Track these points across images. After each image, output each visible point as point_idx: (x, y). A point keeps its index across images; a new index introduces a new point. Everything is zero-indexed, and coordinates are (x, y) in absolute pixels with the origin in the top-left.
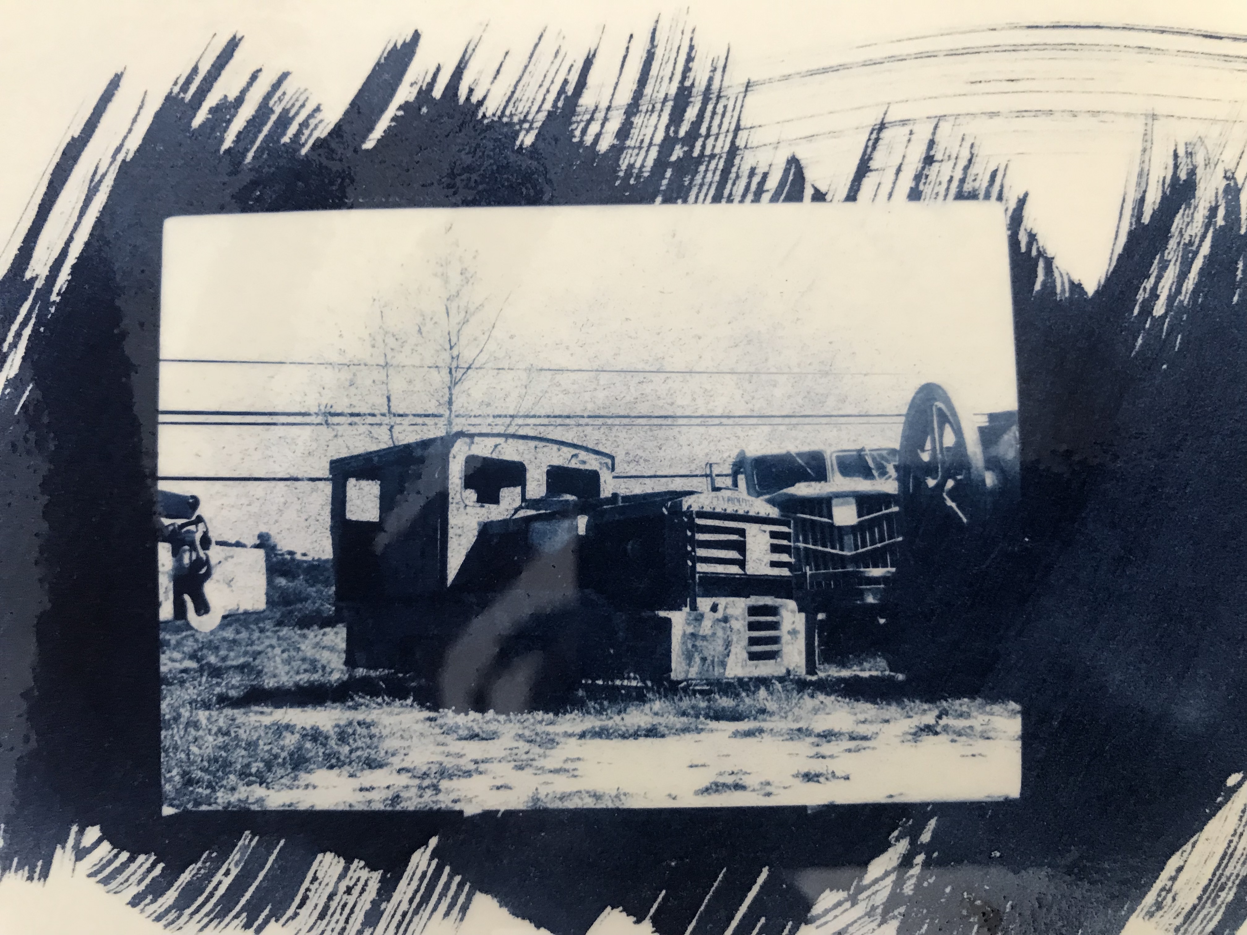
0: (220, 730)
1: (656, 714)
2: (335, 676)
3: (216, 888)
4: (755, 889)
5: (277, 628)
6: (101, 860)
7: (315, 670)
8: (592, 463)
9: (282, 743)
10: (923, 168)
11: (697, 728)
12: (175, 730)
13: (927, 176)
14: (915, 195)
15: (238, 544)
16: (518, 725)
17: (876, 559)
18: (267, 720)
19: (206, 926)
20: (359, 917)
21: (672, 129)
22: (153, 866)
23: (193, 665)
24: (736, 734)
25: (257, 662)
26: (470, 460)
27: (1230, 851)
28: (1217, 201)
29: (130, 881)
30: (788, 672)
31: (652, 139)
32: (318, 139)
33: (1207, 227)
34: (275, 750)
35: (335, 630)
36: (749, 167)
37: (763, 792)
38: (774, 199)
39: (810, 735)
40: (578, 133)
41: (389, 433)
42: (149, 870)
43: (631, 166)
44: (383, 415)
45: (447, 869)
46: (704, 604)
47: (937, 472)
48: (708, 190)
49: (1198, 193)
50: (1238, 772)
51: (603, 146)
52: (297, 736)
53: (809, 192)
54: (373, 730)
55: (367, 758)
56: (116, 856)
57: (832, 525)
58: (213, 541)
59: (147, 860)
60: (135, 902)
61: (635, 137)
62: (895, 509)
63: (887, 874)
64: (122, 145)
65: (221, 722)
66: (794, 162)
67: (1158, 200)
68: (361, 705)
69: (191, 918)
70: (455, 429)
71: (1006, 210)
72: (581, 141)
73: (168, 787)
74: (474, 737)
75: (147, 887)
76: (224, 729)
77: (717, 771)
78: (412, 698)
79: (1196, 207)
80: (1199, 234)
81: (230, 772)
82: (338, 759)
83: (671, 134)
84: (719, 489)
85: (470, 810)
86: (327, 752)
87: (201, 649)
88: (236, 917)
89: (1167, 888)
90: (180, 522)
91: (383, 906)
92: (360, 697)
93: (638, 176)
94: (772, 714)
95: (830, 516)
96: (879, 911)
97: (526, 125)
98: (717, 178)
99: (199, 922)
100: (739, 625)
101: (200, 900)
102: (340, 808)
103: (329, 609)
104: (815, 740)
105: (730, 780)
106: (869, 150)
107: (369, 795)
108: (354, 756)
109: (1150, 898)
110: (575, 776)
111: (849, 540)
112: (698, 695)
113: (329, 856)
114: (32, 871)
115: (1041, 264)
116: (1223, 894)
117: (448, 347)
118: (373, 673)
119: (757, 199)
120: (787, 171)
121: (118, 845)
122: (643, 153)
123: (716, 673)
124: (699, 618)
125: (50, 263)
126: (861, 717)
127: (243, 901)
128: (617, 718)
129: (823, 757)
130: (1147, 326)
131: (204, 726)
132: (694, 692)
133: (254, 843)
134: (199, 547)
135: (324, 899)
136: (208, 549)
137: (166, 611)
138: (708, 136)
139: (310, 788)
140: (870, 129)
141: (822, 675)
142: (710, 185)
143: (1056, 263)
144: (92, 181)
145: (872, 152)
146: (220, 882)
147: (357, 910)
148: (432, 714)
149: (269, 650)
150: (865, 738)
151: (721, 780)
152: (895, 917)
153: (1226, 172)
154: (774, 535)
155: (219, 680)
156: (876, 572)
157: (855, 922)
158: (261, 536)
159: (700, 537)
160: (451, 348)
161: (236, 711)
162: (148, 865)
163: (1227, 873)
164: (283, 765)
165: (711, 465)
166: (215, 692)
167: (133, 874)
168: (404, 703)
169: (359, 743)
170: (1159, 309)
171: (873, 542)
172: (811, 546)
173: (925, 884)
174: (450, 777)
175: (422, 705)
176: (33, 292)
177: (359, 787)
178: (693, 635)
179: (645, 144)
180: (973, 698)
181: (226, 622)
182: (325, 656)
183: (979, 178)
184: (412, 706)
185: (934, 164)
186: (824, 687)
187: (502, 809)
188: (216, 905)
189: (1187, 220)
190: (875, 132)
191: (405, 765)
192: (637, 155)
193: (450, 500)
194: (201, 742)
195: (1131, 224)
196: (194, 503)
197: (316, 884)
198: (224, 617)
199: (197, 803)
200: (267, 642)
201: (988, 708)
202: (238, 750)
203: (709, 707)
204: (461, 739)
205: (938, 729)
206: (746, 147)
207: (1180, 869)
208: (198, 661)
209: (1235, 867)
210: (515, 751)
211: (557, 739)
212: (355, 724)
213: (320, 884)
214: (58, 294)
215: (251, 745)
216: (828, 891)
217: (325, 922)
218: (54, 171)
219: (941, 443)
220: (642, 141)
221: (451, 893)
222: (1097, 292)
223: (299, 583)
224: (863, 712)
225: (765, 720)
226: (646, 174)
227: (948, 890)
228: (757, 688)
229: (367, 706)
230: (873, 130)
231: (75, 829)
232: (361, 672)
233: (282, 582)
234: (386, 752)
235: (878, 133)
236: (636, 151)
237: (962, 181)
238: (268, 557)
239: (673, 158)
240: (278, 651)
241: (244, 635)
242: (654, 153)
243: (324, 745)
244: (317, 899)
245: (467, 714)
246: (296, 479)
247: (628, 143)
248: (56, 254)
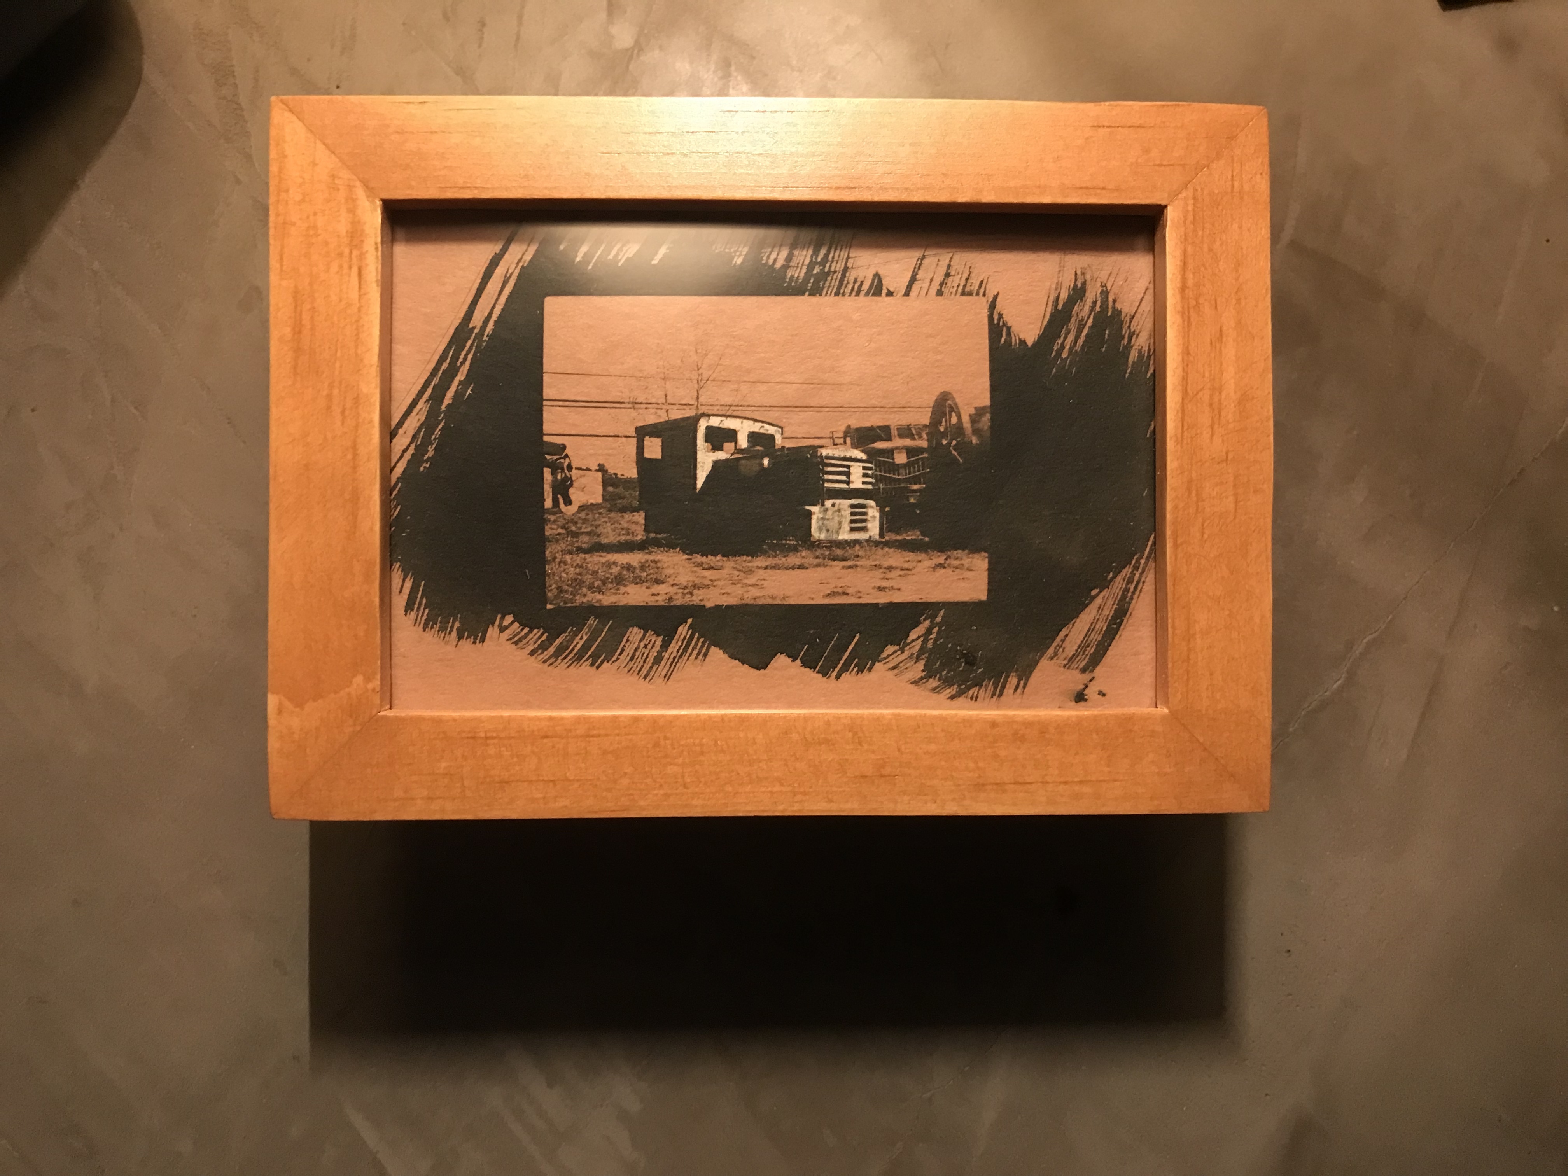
0: (578, 565)
1: (803, 557)
2: (639, 537)
3: (575, 646)
4: (853, 644)
5: (608, 513)
6: (514, 632)
7: (628, 534)
8: (771, 430)
9: (611, 571)
10: (944, 279)
11: (824, 564)
12: (554, 565)
13: (946, 284)
14: (940, 293)
15: (588, 469)
16: (733, 562)
17: (916, 480)
18: (603, 560)
19: (570, 665)
20: (651, 659)
21: (814, 257)
22: (542, 634)
23: (563, 531)
24: (843, 567)
25: (598, 530)
26: (709, 429)
27: (1092, 627)
28: (1096, 298)
29: (530, 642)
30: (870, 537)
31: (803, 262)
32: (628, 258)
33: (1091, 311)
34: (607, 575)
35: (639, 514)
36: (854, 278)
37: (857, 596)
38: (867, 294)
39: (881, 568)
40: (765, 258)
41: (666, 413)
42: (540, 637)
43: (792, 276)
44: (663, 404)
45: (697, 635)
46: (828, 503)
47: (947, 436)
48: (833, 289)
49: (1087, 294)
50: (1097, 588)
51: (778, 265)
52: (619, 568)
53: (884, 292)
54: (659, 565)
55: (655, 579)
56: (522, 630)
57: (894, 463)
58: (574, 467)
59: (538, 632)
60: (532, 653)
61: (795, 261)
62: (926, 455)
63: (919, 637)
64: (522, 258)
65: (578, 562)
66: (877, 276)
67: (1066, 298)
68: (653, 552)
69: (562, 661)
70: (700, 412)
71: (987, 301)
72: (767, 262)
73: (550, 594)
74: (711, 568)
75: (539, 645)
76: (580, 564)
77: (834, 586)
78: (679, 549)
79: (1085, 301)
80: (1087, 316)
81: (583, 587)
82: (641, 580)
83: (814, 260)
84: (837, 445)
85: (709, 605)
86: (635, 576)
87: (567, 523)
88: (586, 660)
89: (1060, 645)
90: (555, 457)
91: (663, 654)
92: (652, 548)
93: (796, 282)
94: (862, 558)
95: (893, 459)
96: (915, 656)
97: (738, 254)
98: (837, 283)
99: (566, 663)
100: (847, 512)
101: (567, 652)
102: (642, 604)
103: (636, 503)
104: (884, 570)
105: (840, 590)
106: (916, 270)
107: (657, 598)
108: (649, 578)
109: (1051, 651)
110: (763, 588)
111: (902, 471)
112: (824, 548)
113: (636, 629)
114: (475, 639)
115: (1005, 329)
116: (1088, 649)
117: (697, 369)
118: (659, 536)
119: (858, 294)
120: (873, 280)
121: (523, 625)
122: (798, 270)
123: (834, 537)
124: (826, 510)
125: (483, 320)
126: (907, 559)
127: (590, 653)
128: (784, 559)
129: (887, 579)
130: (1058, 362)
131: (569, 563)
132: (823, 547)
133: (595, 623)
134: (566, 471)
135: (632, 651)
136: (571, 471)
137: (548, 504)
138: (832, 261)
139: (626, 594)
140: (917, 259)
141: (887, 538)
142: (834, 287)
143: (1012, 329)
144: (505, 276)
145: (918, 271)
146: (578, 643)
147: (650, 656)
148: (690, 557)
149: (604, 523)
150: (908, 570)
151: (835, 590)
152: (923, 659)
153: (1102, 283)
154: (864, 468)
155: (577, 539)
156: (915, 487)
157: (903, 661)
158: (599, 465)
159: (829, 469)
160: (698, 370)
161: (587, 555)
162: (539, 634)
163: (1091, 638)
164: (611, 583)
165: (833, 432)
166: (575, 545)
167: (531, 639)
168: (675, 551)
169: (652, 571)
170: (1065, 355)
171: (914, 472)
172: (883, 474)
173: (938, 643)
174: (699, 588)
175: (684, 553)
176: (474, 335)
177: (651, 594)
178: (822, 518)
179: (800, 265)
180: (963, 550)
181: (581, 509)
182: (633, 527)
183: (973, 285)
184: (679, 552)
185: (950, 277)
186: (887, 544)
187: (725, 604)
188: (575, 655)
189: (1080, 308)
190: (920, 260)
191: (675, 582)
192: (796, 270)
193: (698, 449)
194: (567, 571)
195: (1052, 309)
196: (564, 447)
197: (629, 643)
198: (580, 507)
199: (565, 603)
200: (603, 520)
201: (971, 555)
202: (588, 575)
203: (830, 554)
204: (704, 569)
205: (946, 565)
206: (852, 268)
207: (1067, 636)
208: (566, 529)
209: (1095, 636)
210: (732, 575)
211: (753, 569)
212: (649, 561)
213: (631, 643)
214: (487, 336)
215: (595, 573)
216: (889, 646)
217: (633, 662)
218: (485, 271)
219: (950, 421)
220: (798, 263)
221: (698, 647)
222: (1033, 345)
223: (620, 490)
224: (908, 556)
225: (858, 561)
226: (800, 281)
227: (950, 645)
228: (855, 545)
229: (656, 552)
230: (919, 259)
231: (499, 616)
232: (652, 535)
233: (611, 489)
234: (666, 576)
235: (921, 261)
236: (795, 268)
237: (965, 286)
238: (603, 476)
239: (815, 272)
240: (609, 524)
241: (590, 517)
242: (804, 270)
243: (633, 572)
244: (629, 651)
245: (707, 557)
246: (618, 436)
247: (791, 264)
248: (486, 314)
